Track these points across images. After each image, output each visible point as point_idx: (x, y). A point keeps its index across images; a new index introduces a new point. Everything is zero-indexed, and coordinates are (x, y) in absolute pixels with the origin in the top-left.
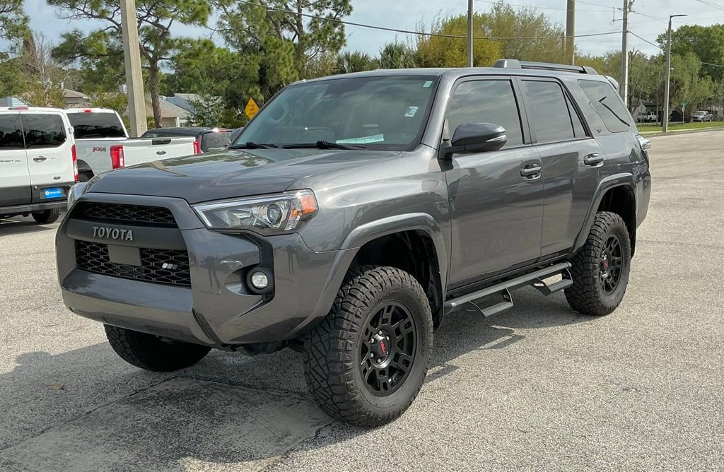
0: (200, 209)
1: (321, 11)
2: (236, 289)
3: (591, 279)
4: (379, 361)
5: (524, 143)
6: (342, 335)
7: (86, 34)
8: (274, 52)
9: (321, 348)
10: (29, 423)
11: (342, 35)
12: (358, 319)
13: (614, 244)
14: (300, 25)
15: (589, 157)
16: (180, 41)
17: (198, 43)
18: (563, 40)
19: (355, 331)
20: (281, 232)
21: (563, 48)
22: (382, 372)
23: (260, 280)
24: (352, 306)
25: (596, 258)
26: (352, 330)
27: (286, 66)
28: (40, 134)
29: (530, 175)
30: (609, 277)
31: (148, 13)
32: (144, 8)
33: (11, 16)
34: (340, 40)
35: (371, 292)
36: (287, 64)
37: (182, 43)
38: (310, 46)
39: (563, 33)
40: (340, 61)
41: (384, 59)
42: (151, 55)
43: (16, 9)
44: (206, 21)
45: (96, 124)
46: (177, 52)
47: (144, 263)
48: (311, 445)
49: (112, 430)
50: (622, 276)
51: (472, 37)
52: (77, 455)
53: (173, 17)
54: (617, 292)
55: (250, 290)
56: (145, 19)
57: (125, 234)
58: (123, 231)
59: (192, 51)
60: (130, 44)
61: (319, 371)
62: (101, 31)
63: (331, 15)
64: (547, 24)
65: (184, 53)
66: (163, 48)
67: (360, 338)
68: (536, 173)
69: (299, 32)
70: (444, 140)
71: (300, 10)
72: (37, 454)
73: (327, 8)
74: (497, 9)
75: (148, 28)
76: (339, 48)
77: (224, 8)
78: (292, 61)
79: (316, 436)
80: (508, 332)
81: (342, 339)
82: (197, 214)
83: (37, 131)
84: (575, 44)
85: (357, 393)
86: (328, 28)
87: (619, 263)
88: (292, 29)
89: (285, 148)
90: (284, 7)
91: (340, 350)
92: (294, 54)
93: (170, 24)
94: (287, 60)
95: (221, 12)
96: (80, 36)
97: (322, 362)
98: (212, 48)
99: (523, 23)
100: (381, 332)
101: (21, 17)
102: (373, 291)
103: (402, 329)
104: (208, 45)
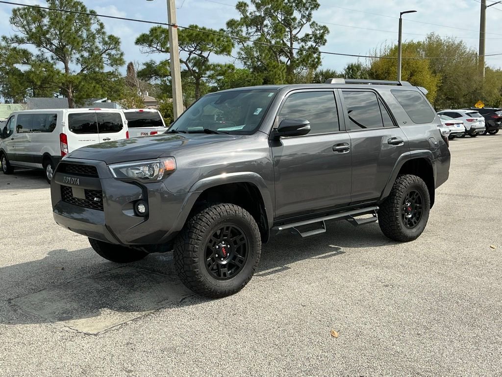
0: (112, 167)
1: (306, 43)
2: (130, 213)
3: (394, 218)
4: (222, 259)
5: (340, 130)
6: (192, 242)
7: (158, 63)
8: (273, 71)
9: (180, 249)
10: (35, 286)
11: (319, 58)
12: (202, 233)
13: (416, 196)
14: (291, 53)
15: (392, 140)
16: (214, 65)
17: (225, 67)
18: (476, 57)
19: (199, 240)
20: (155, 181)
21: (476, 64)
22: (224, 266)
23: (142, 209)
24: (199, 226)
25: (398, 204)
26: (198, 240)
27: (280, 80)
28: (111, 124)
29: (341, 150)
30: (412, 218)
31: (195, 49)
32: (193, 45)
33: (113, 52)
34: (317, 62)
35: (212, 218)
36: (281, 78)
37: (215, 67)
38: (298, 66)
39: (477, 53)
40: (316, 75)
41: (347, 73)
42: (197, 75)
43: (116, 48)
44: (230, 52)
45: (151, 118)
46: (212, 72)
47: (87, 197)
48: (175, 306)
49: (75, 292)
50: (423, 217)
51: (401, 58)
52: (50, 303)
53: (210, 51)
54: (418, 227)
55: (137, 214)
56: (194, 52)
57: (76, 180)
58: (76, 179)
59: (221, 72)
60: (175, 69)
61: (179, 262)
62: (166, 61)
63: (312, 46)
64: (465, 48)
65: (216, 73)
66: (204, 70)
67: (205, 245)
68: (346, 149)
69: (291, 57)
70: (274, 129)
71: (292, 44)
72: (30, 302)
73: (310, 41)
74: (430, 38)
75: (195, 58)
76: (317, 67)
77: (243, 44)
78: (285, 76)
79: (181, 301)
80: (336, 249)
81: (191, 244)
82: (110, 170)
83: (109, 123)
84: (485, 60)
85: (201, 277)
86: (309, 54)
87: (420, 208)
88: (287, 56)
89: (190, 133)
90: (282, 42)
91: (190, 251)
92: (286, 72)
93: (209, 55)
94: (281, 75)
95: (241, 46)
96: (154, 64)
97: (181, 258)
98: (233, 69)
99: (447, 47)
100: (223, 242)
101: (119, 53)
102: (213, 217)
103: (238, 241)
104: (231, 67)
